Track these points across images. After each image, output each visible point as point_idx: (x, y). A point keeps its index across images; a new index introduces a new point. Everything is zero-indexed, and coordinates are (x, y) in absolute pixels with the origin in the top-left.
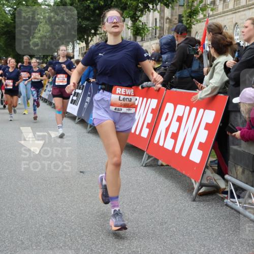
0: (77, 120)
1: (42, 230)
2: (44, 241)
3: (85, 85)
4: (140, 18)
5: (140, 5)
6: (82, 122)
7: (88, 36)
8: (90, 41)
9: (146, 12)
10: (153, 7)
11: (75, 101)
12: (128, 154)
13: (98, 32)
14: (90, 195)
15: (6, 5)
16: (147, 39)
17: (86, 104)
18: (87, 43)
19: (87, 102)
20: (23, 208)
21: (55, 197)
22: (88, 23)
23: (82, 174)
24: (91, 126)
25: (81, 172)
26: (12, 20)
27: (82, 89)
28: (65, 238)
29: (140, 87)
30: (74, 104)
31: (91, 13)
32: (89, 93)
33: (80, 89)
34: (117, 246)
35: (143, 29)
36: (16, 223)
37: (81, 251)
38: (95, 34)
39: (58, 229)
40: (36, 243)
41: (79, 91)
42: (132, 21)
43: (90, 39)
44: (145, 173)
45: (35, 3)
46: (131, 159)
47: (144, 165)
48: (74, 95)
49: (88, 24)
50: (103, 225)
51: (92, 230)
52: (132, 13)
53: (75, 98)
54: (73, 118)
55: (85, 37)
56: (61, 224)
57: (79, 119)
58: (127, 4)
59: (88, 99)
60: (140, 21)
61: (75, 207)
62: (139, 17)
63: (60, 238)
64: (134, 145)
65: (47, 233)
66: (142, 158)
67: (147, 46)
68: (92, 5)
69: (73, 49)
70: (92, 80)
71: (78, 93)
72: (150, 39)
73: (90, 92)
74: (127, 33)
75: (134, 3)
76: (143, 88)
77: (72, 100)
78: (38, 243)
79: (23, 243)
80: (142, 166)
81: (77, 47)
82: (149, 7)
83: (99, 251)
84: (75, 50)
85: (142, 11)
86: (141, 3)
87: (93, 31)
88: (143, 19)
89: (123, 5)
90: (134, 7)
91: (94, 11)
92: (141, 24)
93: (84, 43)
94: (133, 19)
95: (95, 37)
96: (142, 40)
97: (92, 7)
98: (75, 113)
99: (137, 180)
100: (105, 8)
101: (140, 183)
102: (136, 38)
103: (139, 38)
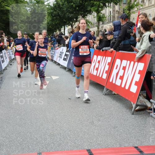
1: (48, 132)
2: (48, 138)
3: (71, 50)
5: (101, 4)
6: (70, 70)
9: (104, 8)
10: (108, 5)
11: (66, 59)
12: (95, 88)
13: (78, 20)
14: (74, 111)
16: (106, 23)
17: (72, 60)
18: (72, 26)
20: (37, 120)
24: (74, 73)
25: (69, 99)
27: (69, 52)
28: (60, 136)
29: (101, 50)
30: (65, 60)
32: (73, 54)
33: (68, 52)
35: (103, 17)
37: (69, 143)
39: (56, 131)
40: (44, 139)
41: (68, 53)
42: (97, 13)
43: (73, 23)
44: (105, 99)
47: (104, 94)
48: (65, 56)
49: (73, 16)
51: (75, 132)
52: (96, 8)
53: (65, 57)
54: (65, 68)
55: (71, 23)
56: (58, 128)
57: (68, 69)
58: (94, 4)
60: (101, 13)
61: (66, 118)
62: (100, 11)
63: (57, 136)
64: (98, 83)
65: (50, 133)
66: (103, 90)
67: (106, 27)
68: (74, 5)
69: (64, 29)
71: (67, 54)
72: (108, 23)
74: (94, 20)
75: (98, 3)
76: (103, 51)
77: (64, 58)
78: (46, 139)
79: (37, 139)
80: (104, 95)
81: (67, 29)
82: (106, 5)
83: (80, 143)
84: (65, 30)
85: (102, 7)
86: (101, 3)
87: (75, 20)
88: (103, 12)
89: (92, 4)
90: (98, 5)
91: (75, 8)
92: (102, 15)
94: (97, 12)
95: (76, 23)
96: (103, 24)
98: (66, 66)
99: (101, 103)
100: (82, 7)
101: (102, 105)
102: (99, 23)
103: (101, 23)
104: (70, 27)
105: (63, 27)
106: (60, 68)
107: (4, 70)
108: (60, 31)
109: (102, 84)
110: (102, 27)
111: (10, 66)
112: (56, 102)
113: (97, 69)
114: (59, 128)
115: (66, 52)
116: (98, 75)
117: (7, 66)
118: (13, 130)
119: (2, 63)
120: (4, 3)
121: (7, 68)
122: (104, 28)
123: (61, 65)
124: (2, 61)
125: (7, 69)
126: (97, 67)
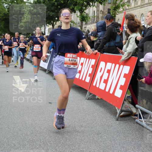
1: (26, 138)
2: (27, 144)
3: (52, 50)
4: (85, 11)
5: (85, 3)
6: (50, 73)
9: (88, 7)
10: (93, 4)
12: (78, 92)
16: (89, 23)
17: (52, 62)
18: (53, 26)
22: (53, 13)
23: (50, 104)
25: (49, 103)
27: (50, 53)
28: (40, 142)
29: (85, 52)
30: (45, 62)
31: (55, 8)
32: (54, 56)
34: (71, 147)
35: (87, 17)
36: (11, 134)
38: (58, 20)
39: (36, 137)
40: (23, 145)
42: (80, 12)
43: (55, 23)
44: (88, 103)
45: (22, 2)
46: (79, 95)
47: (87, 99)
52: (80, 7)
55: (52, 22)
57: (48, 71)
58: (77, 2)
59: (54, 59)
60: (85, 13)
61: (46, 124)
62: (84, 10)
63: (37, 142)
65: (30, 139)
66: (86, 94)
67: (89, 27)
68: (56, 3)
69: (45, 29)
71: (48, 56)
72: (91, 23)
75: (81, 2)
79: (15, 145)
80: (86, 99)
81: (47, 28)
82: (90, 4)
85: (86, 7)
86: (85, 1)
87: (56, 19)
88: (87, 11)
89: (75, 3)
90: (81, 4)
91: (57, 6)
92: (85, 14)
94: (81, 11)
95: (58, 22)
96: (86, 24)
98: (46, 68)
99: (83, 108)
100: (64, 5)
101: (85, 110)
102: (82, 23)
103: (84, 23)
104: (51, 26)
109: (85, 88)
110: (85, 28)
113: (80, 72)
114: (39, 134)
116: (80, 78)
122: (87, 29)
126: (80, 70)
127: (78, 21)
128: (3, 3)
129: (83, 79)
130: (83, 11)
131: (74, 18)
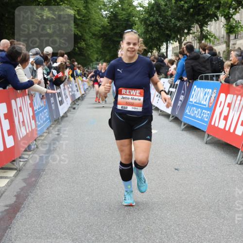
0: (171, 118)
2: (141, 236)
3: (178, 83)
4: (234, 16)
5: (234, 3)
6: (176, 120)
7: (181, 36)
8: (184, 40)
9: (239, 10)
12: (222, 152)
13: (191, 32)
15: (103, 9)
16: (240, 37)
17: (180, 102)
18: (180, 43)
19: (181, 101)
21: (151, 194)
22: (181, 23)
23: (177, 171)
24: (185, 124)
25: (176, 169)
26: (108, 23)
27: (176, 88)
28: (161, 234)
29: (234, 85)
31: (184, 13)
32: (183, 92)
33: (173, 88)
35: (237, 27)
36: (114, 218)
38: (188, 33)
39: (154, 225)
40: (134, 238)
41: (173, 90)
42: (226, 19)
43: (183, 38)
44: (240, 171)
45: (130, 6)
46: (225, 157)
47: (239, 163)
50: (199, 223)
51: (189, 227)
54: (167, 116)
55: (179, 36)
56: (157, 220)
57: (173, 117)
59: (182, 98)
60: (234, 19)
61: (170, 204)
62: (232, 15)
63: (156, 234)
64: (228, 142)
65: (144, 229)
66: (237, 156)
67: (241, 44)
68: (186, 5)
69: (167, 48)
70: (185, 79)
71: (172, 92)
73: (184, 90)
74: (220, 32)
76: (237, 85)
78: (135, 239)
79: (121, 238)
80: (237, 163)
81: (171, 47)
85: (236, 9)
87: (186, 31)
88: (237, 17)
91: (188, 10)
92: (235, 22)
93: (177, 42)
94: (227, 17)
95: (188, 36)
96: (235, 38)
97: (186, 7)
98: (169, 111)
99: (232, 178)
101: (235, 181)
102: (229, 37)
103: (232, 36)
104: (177, 44)
105: (165, 44)
106: (160, 115)
107: (63, 117)
108: (160, 51)
109: (234, 145)
110: (234, 44)
111: (72, 110)
112: (152, 174)
113: (226, 118)
114: (159, 220)
115: (170, 87)
116: (227, 129)
117: (68, 111)
118: (78, 221)
119: (60, 105)
120: (65, 3)
121: (68, 114)
123: (161, 111)
124: (59, 101)
125: (67, 116)
126: (226, 114)
127: (222, 33)
128: (101, 9)
129: (232, 131)
130: (231, 17)
131: (215, 28)
